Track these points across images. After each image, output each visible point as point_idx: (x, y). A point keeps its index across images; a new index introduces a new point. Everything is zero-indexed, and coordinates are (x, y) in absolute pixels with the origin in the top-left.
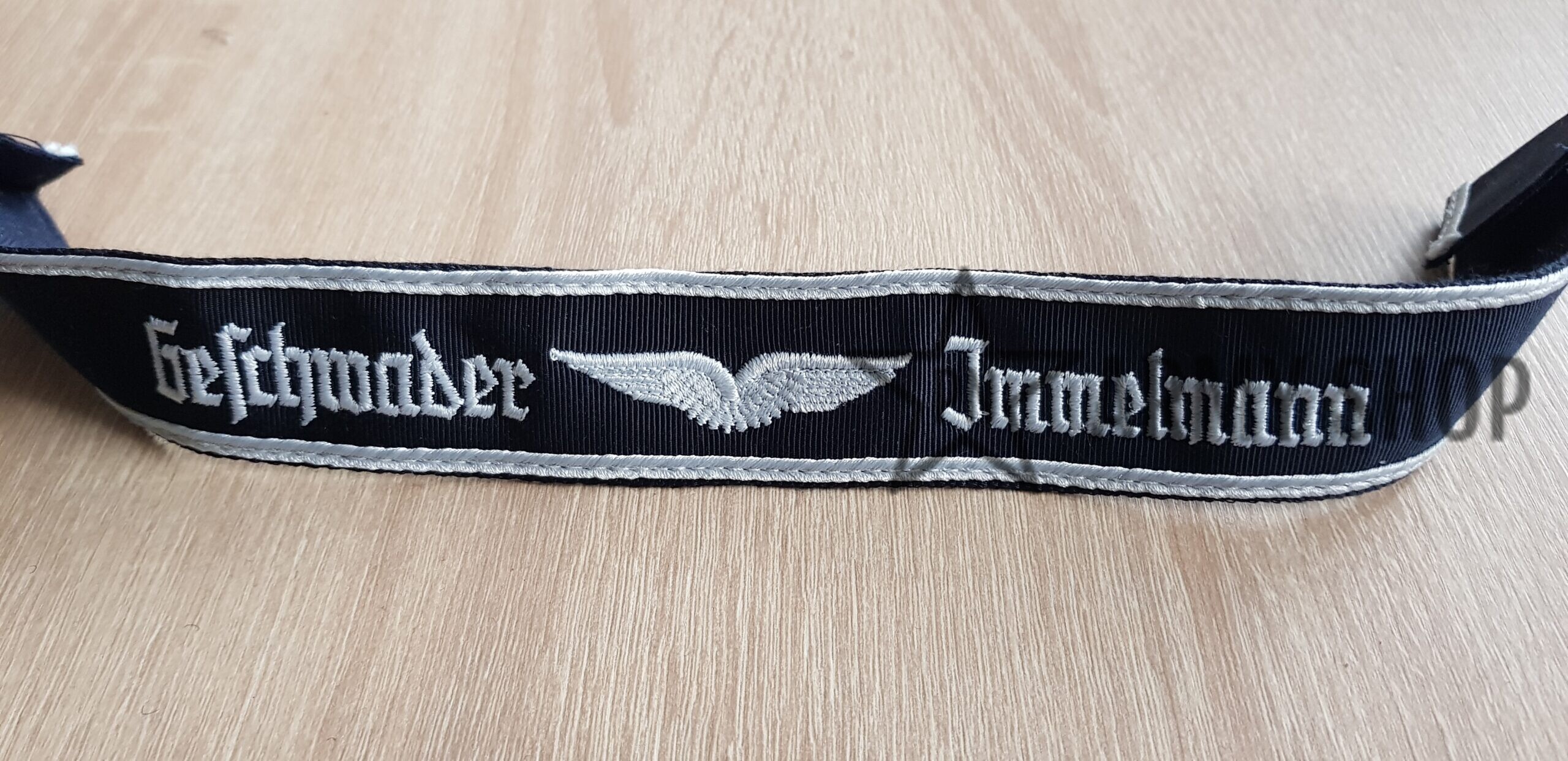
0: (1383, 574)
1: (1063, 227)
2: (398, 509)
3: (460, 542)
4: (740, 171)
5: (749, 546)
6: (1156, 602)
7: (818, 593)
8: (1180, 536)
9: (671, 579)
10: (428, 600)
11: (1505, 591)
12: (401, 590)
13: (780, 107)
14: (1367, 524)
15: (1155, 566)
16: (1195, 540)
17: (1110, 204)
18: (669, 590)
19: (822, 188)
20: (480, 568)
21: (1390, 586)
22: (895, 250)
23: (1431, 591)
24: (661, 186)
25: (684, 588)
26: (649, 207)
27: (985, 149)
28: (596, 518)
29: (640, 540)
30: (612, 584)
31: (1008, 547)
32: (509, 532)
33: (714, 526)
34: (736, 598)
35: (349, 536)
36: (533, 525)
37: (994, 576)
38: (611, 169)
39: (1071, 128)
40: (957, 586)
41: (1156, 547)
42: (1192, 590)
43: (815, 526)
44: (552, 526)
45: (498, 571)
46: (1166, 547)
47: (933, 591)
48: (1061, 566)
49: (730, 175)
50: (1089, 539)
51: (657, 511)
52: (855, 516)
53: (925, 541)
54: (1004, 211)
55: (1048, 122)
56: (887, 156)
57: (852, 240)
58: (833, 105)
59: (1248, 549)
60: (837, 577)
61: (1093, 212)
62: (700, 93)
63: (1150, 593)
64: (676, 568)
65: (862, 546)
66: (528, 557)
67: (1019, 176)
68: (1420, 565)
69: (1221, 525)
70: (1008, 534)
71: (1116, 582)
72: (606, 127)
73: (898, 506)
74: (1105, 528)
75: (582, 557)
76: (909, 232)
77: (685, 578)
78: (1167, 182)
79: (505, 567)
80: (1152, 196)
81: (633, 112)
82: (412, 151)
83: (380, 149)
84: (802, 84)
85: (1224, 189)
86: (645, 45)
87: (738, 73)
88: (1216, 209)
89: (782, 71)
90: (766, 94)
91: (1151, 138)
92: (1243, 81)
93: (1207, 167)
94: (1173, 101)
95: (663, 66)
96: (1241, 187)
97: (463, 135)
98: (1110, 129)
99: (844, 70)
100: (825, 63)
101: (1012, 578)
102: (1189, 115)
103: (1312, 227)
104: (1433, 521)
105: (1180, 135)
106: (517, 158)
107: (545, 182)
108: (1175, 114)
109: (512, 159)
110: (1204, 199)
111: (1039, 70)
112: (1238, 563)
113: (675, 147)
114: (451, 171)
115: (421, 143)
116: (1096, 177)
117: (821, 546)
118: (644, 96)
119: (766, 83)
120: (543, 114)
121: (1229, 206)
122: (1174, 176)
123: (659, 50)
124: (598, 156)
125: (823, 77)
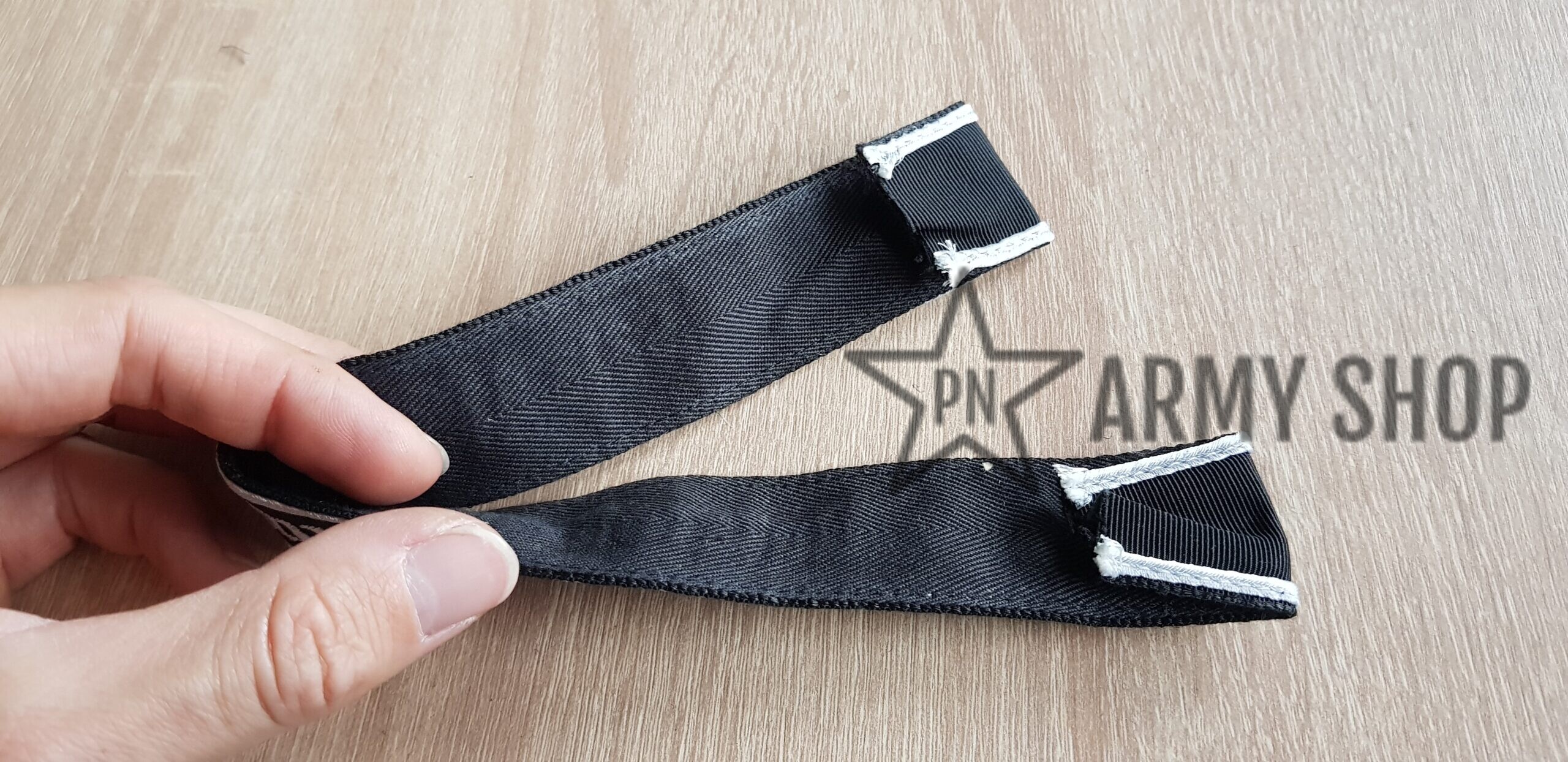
0: (1255, 754)
3: (449, 667)
5: (695, 688)
7: (751, 741)
8: (1079, 701)
9: (625, 718)
10: (420, 726)
12: (399, 714)
14: (1252, 697)
15: (1051, 732)
16: (1092, 706)
18: (623, 730)
20: (465, 696)
25: (636, 729)
28: (565, 649)
29: (602, 675)
30: (575, 720)
31: (923, 702)
32: (490, 659)
33: (666, 664)
34: (680, 742)
36: (511, 654)
37: (906, 733)
39: (1054, 202)
40: (872, 741)
41: (1054, 711)
43: (755, 669)
44: (527, 657)
45: (479, 700)
46: (1063, 711)
48: (967, 727)
50: (996, 699)
51: (618, 645)
52: (791, 660)
53: (850, 692)
59: (1137, 719)
60: (768, 725)
62: (693, 142)
64: (630, 707)
65: (793, 693)
66: (505, 687)
68: (1292, 746)
69: (1118, 691)
70: (925, 688)
72: (601, 186)
73: (831, 652)
74: (1013, 688)
75: (551, 690)
78: (1138, 279)
79: (485, 696)
80: (1120, 295)
81: (627, 167)
82: (418, 210)
83: (388, 207)
84: (794, 132)
85: (1194, 289)
86: (644, 76)
87: (733, 117)
88: (1181, 316)
89: (776, 115)
90: (757, 145)
91: (1132, 219)
92: (1241, 143)
93: (1182, 258)
94: (1164, 169)
95: (659, 106)
96: (1211, 287)
97: (465, 192)
98: (1092, 206)
99: (838, 116)
100: (820, 104)
101: (922, 736)
102: (1176, 190)
103: (1273, 343)
104: (1315, 697)
105: (1162, 217)
106: (514, 222)
107: (539, 255)
108: (1163, 187)
109: (510, 223)
110: (1172, 301)
111: (1033, 123)
112: (1126, 733)
113: (665, 214)
114: (453, 236)
115: (426, 201)
116: (1069, 270)
117: (758, 692)
118: (639, 144)
119: (759, 131)
120: (541, 167)
121: (1195, 311)
122: (1146, 270)
123: (658, 84)
124: (591, 222)
125: (816, 123)
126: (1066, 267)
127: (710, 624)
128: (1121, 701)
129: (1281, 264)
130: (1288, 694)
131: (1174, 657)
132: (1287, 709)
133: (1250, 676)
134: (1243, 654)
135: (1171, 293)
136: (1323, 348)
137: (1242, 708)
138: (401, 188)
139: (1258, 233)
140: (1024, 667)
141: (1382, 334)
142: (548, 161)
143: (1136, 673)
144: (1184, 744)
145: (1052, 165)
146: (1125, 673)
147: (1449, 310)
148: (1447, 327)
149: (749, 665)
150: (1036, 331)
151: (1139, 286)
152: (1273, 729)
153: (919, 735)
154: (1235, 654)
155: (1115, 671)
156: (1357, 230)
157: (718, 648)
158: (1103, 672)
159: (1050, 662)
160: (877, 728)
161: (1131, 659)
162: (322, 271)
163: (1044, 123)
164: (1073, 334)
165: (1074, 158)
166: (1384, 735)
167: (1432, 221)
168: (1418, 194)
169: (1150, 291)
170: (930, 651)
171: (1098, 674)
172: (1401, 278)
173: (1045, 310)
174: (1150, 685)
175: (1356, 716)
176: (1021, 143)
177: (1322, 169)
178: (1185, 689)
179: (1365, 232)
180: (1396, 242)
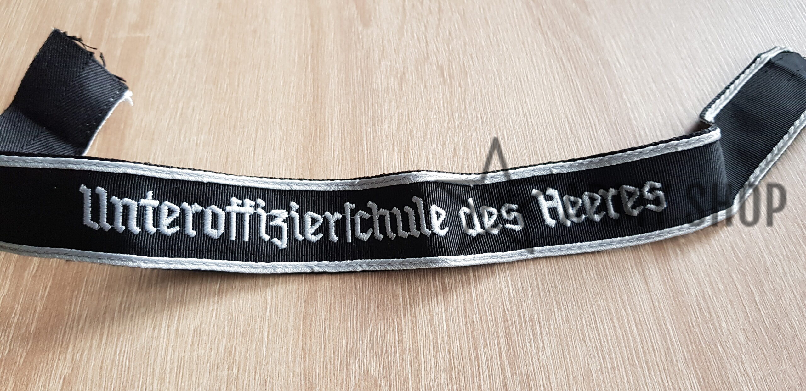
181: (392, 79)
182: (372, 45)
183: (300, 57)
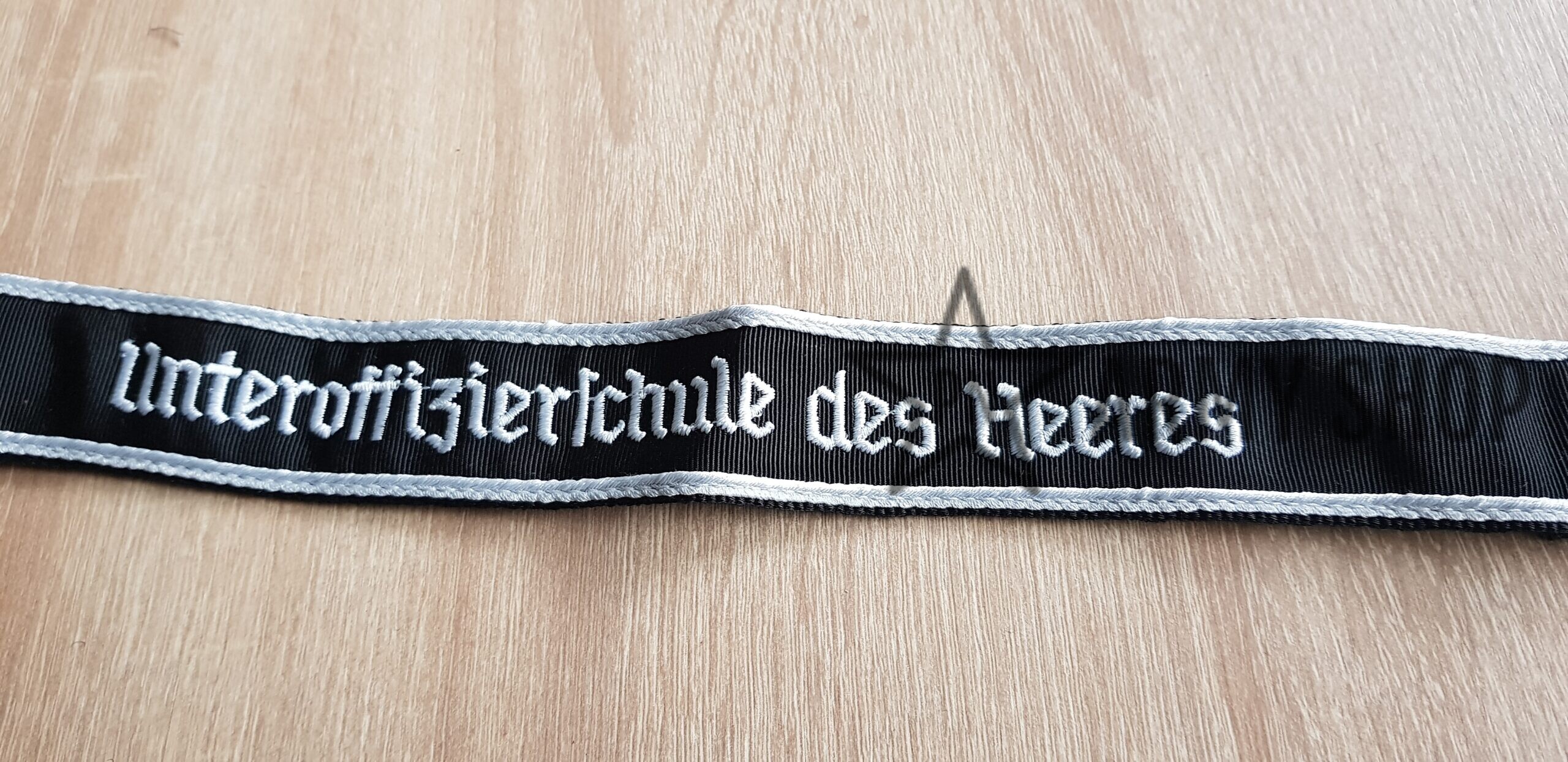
0: (1426, 703)
1: (1105, 264)
2: (453, 673)
3: (519, 710)
4: (755, 202)
5: (802, 700)
6: (1204, 748)
8: (1229, 667)
9: (728, 745)
11: (1545, 716)
13: (792, 104)
14: (1413, 642)
16: (1243, 672)
17: (1155, 228)
19: (845, 219)
20: (542, 742)
21: (1432, 716)
22: (928, 304)
23: (1472, 720)
24: (673, 229)
26: (663, 258)
27: (1019, 155)
28: (649, 675)
29: (694, 700)
30: (672, 754)
31: (1059, 690)
33: (765, 679)
35: (409, 708)
36: (588, 686)
37: (1046, 726)
38: (618, 207)
39: (1112, 118)
40: (1010, 740)
41: (1205, 682)
42: (1239, 732)
43: (866, 674)
44: (606, 688)
45: (559, 745)
46: (1214, 682)
47: (987, 748)
49: (746, 207)
50: (1139, 677)
51: (708, 663)
52: (905, 659)
53: (976, 687)
54: (1042, 244)
55: (1086, 110)
56: (913, 170)
57: (881, 293)
58: (850, 98)
59: (1294, 680)
60: (891, 736)
61: (1138, 241)
62: (703, 87)
63: (1199, 738)
64: (732, 733)
65: (913, 696)
66: (587, 726)
67: (1056, 192)
68: (1463, 689)
69: (1269, 652)
70: (1059, 674)
71: (1166, 726)
72: (607, 147)
73: (948, 645)
74: (1155, 662)
75: (640, 723)
76: (942, 279)
77: (742, 744)
78: (1217, 194)
79: (566, 739)
80: (1200, 214)
81: (634, 123)
82: (403, 194)
83: (368, 193)
84: (814, 68)
85: (1278, 199)
86: (637, 19)
87: (743, 57)
88: (1270, 231)
89: (791, 50)
90: (776, 87)
91: (1199, 130)
92: (1301, 37)
93: (1260, 168)
94: (1224, 71)
95: (659, 51)
96: (1296, 196)
97: (454, 168)
98: (1155, 119)
99: (860, 45)
100: (838, 34)
101: (1064, 728)
102: (1241, 93)
103: (1372, 250)
104: (1479, 633)
105: (1231, 124)
106: (515, 198)
107: (549, 231)
108: (1227, 92)
109: (510, 199)
110: (1257, 215)
111: (1076, 35)
112: (1285, 697)
113: (684, 172)
114: (447, 219)
115: (411, 183)
116: (1140, 191)
117: (873, 699)
118: (643, 96)
119: (775, 70)
120: (536, 132)
121: (1284, 225)
122: (1225, 183)
123: (653, 26)
124: (602, 188)
125: (837, 55)
126: (1138, 189)
127: (807, 628)
128: (1274, 663)
129: (1366, 165)
130: (1449, 633)
131: (1322, 606)
132: (1451, 650)
133: (1407, 619)
134: (1396, 594)
135: (1255, 207)
136: (1425, 252)
137: (1404, 655)
138: (380, 170)
139: (1335, 133)
140: (1164, 637)
141: (1483, 230)
142: (543, 124)
143: (1285, 629)
144: (1349, 702)
145: (1103, 78)
146: (1273, 631)
147: (1548, 197)
148: (1548, 216)
149: (858, 669)
150: (1117, 262)
151: (1220, 203)
152: (1441, 672)
153: (1061, 727)
154: (1387, 597)
155: (1262, 630)
156: (1439, 120)
157: (820, 654)
158: (1249, 633)
159: (1191, 629)
160: (1013, 725)
161: (1277, 615)
162: (303, 273)
163: (1088, 34)
164: (1157, 262)
165: (1127, 68)
166: (1557, 665)
167: (1514, 103)
168: (1495, 77)
169: (1233, 206)
170: (1058, 631)
171: (1245, 636)
172: (1493, 168)
173: (1123, 239)
174: (1301, 640)
175: (1524, 649)
176: (1066, 57)
177: (1391, 57)
178: (1341, 641)
179: (1447, 122)
180: (1481, 128)
181: (670, 284)
182: (630, 190)
183: (464, 227)
